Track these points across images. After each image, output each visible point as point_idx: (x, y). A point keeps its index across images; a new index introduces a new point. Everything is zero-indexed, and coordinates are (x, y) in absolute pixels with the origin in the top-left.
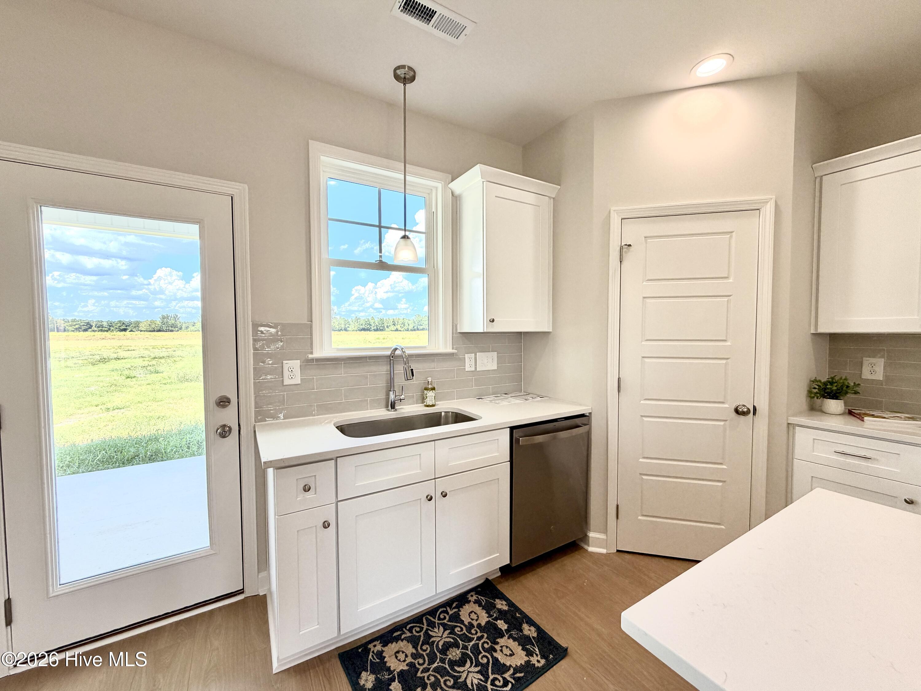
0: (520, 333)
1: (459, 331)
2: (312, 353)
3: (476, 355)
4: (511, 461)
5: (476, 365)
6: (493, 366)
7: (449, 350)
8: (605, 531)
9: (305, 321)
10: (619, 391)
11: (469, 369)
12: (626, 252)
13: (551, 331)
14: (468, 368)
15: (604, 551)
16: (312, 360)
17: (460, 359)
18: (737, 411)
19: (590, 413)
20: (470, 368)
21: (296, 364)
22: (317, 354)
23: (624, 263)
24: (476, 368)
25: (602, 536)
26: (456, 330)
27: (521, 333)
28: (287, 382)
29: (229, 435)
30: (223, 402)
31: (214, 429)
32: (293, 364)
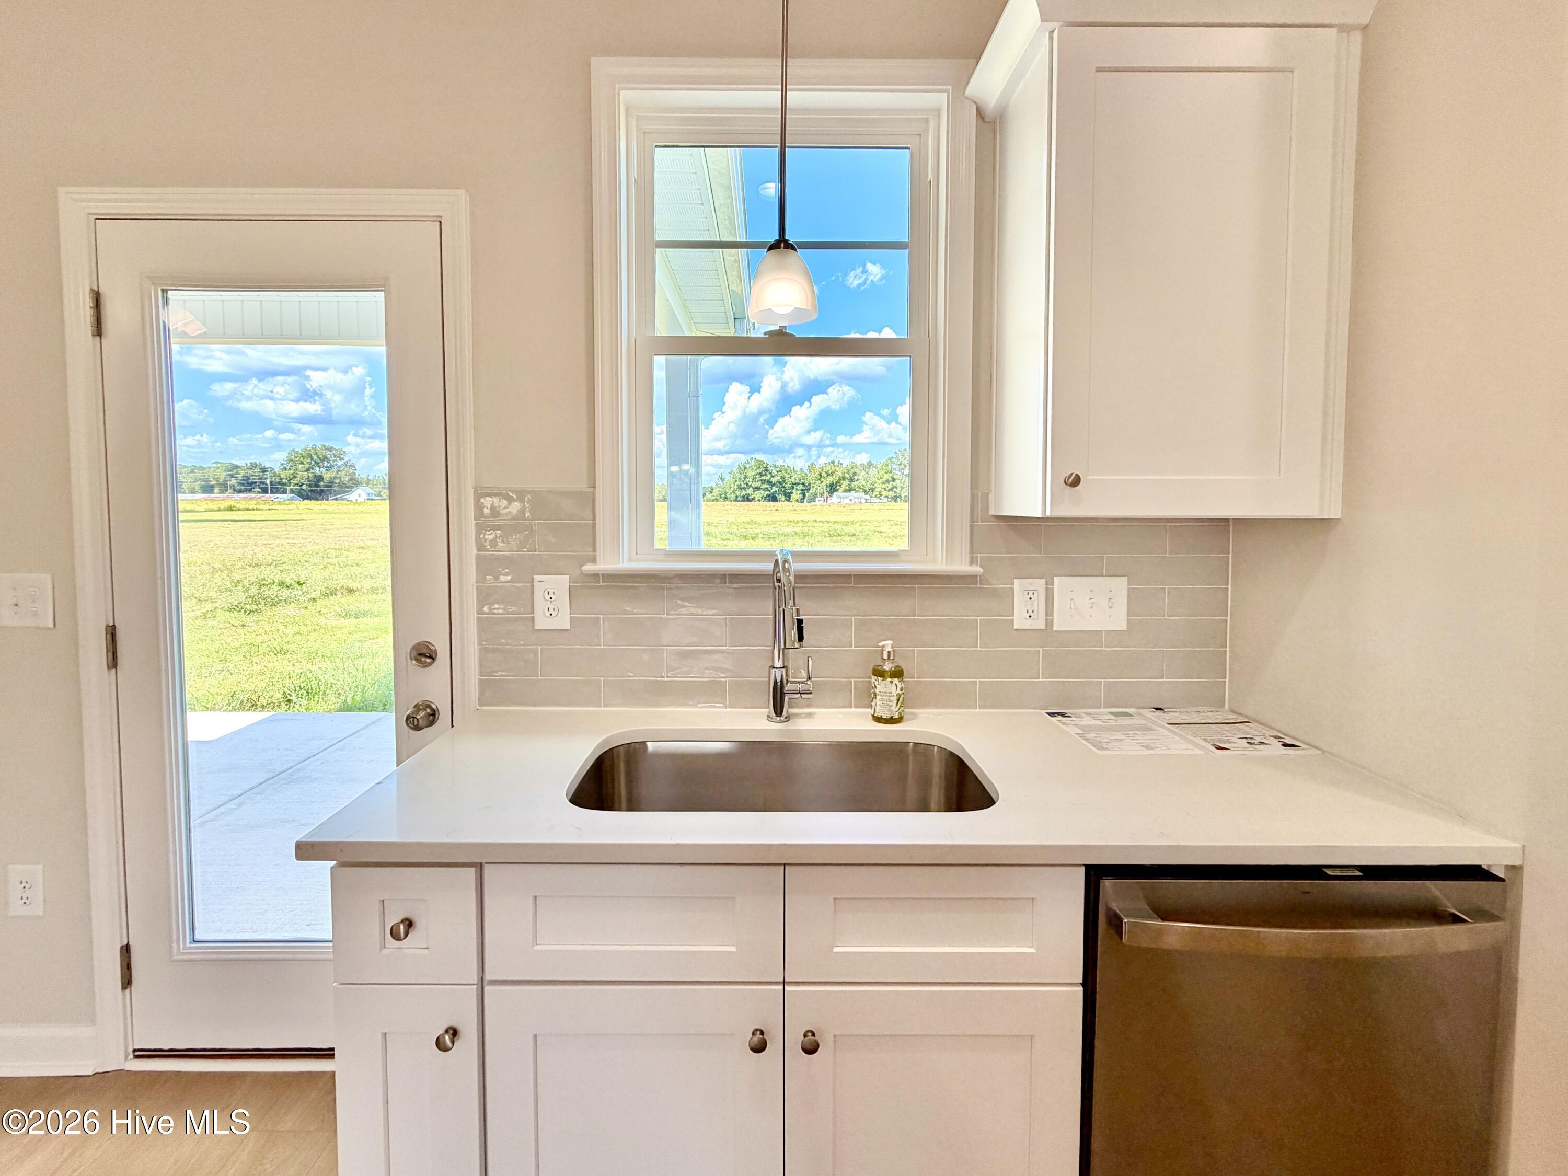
0: (1222, 524)
1: (992, 512)
3: (1049, 583)
5: (1049, 611)
6: (1114, 620)
7: (962, 566)
9: (582, 486)
11: (1027, 624)
14: (1020, 621)
16: (595, 576)
17: (994, 593)
19: (1515, 871)
20: (1029, 621)
21: (558, 584)
22: (605, 564)
24: (1049, 623)
26: (987, 508)
27: (1227, 520)
28: (542, 622)
29: (427, 726)
30: (423, 656)
31: (408, 708)
32: (553, 582)
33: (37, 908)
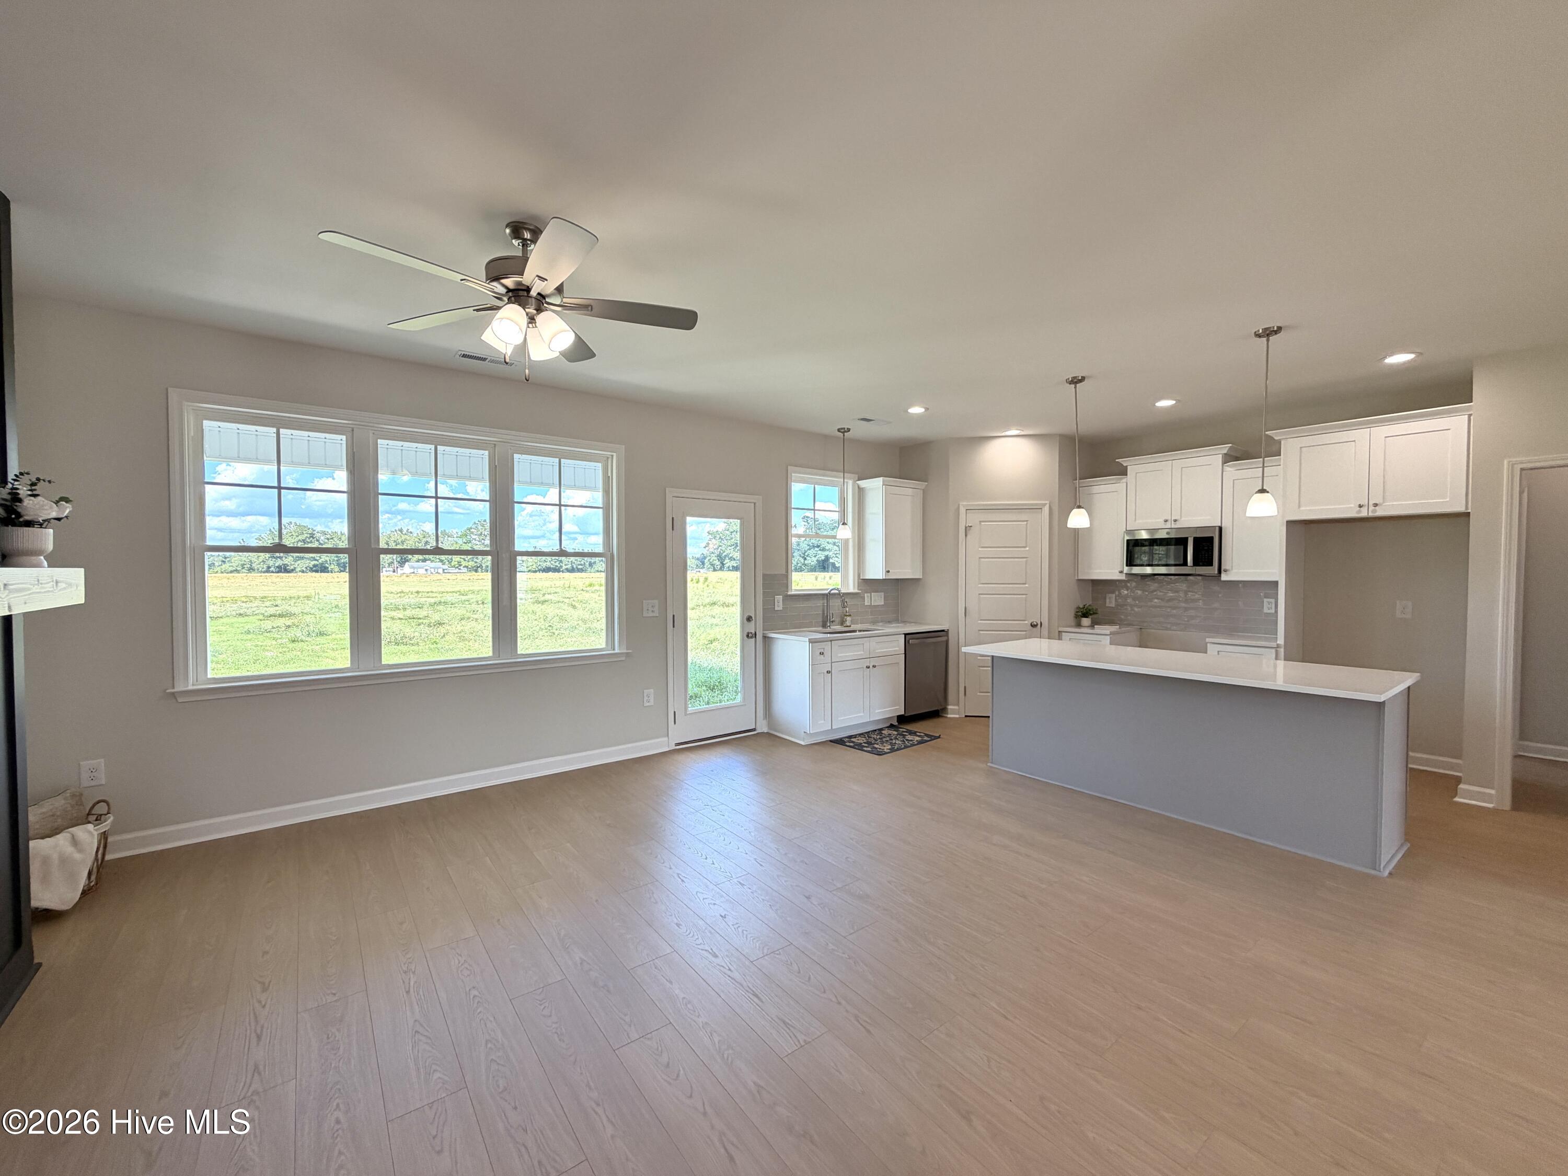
0: (902, 580)
1: (861, 578)
2: (788, 592)
3: (871, 595)
4: (905, 654)
5: (871, 601)
6: (881, 602)
7: (856, 591)
8: (958, 704)
9: (784, 572)
10: (965, 616)
11: (867, 603)
12: (969, 530)
13: (921, 577)
15: (957, 716)
16: (788, 596)
17: (862, 597)
18: (1032, 625)
19: (948, 630)
23: (968, 537)
24: (871, 603)
25: (956, 707)
29: (751, 637)
30: (749, 619)
31: (746, 634)
32: (779, 598)
33: (652, 703)
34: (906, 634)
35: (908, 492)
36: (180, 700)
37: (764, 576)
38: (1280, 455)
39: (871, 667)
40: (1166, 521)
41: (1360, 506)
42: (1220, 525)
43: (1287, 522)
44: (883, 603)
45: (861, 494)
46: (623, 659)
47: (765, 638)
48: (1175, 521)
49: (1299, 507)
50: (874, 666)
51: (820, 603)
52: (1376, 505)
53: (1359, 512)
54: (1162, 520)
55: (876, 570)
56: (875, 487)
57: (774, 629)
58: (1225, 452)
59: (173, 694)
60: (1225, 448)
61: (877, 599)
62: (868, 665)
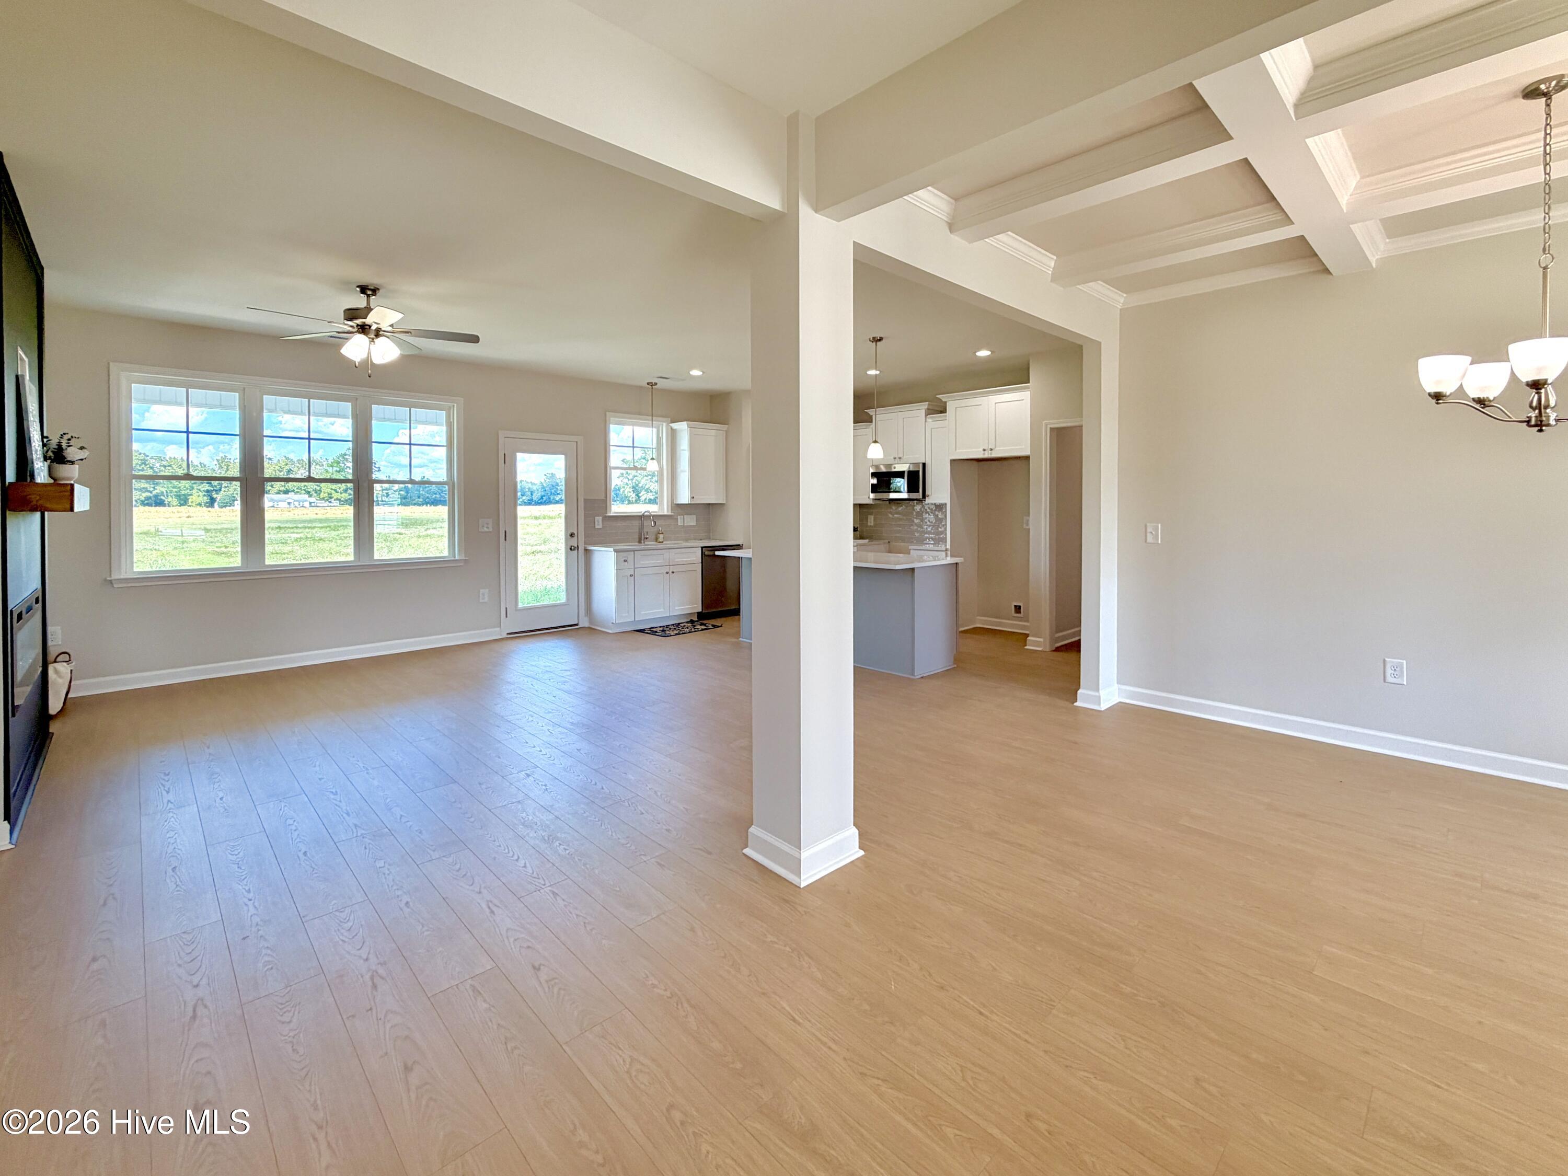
2: (606, 513)
3: (684, 516)
4: (702, 563)
5: (684, 520)
6: (694, 523)
9: (603, 498)
13: (724, 502)
16: (607, 517)
17: (676, 519)
19: (742, 544)
20: (681, 523)
22: (609, 514)
24: (685, 523)
27: (709, 504)
28: (597, 527)
29: (574, 550)
30: (572, 535)
31: (569, 547)
32: (599, 519)
33: (486, 600)
34: (702, 548)
35: (711, 434)
36: (115, 586)
37: (586, 501)
38: (946, 413)
39: (670, 572)
40: (895, 458)
41: (984, 450)
42: (924, 462)
43: (951, 460)
44: (695, 524)
45: (673, 434)
46: (462, 564)
47: (586, 550)
48: (900, 458)
49: (956, 450)
50: (673, 572)
51: (637, 523)
52: (991, 450)
53: (984, 454)
54: (892, 457)
55: (684, 498)
56: (682, 427)
57: (594, 544)
58: (926, 407)
59: (111, 582)
60: (925, 405)
61: (690, 520)
62: (667, 571)
